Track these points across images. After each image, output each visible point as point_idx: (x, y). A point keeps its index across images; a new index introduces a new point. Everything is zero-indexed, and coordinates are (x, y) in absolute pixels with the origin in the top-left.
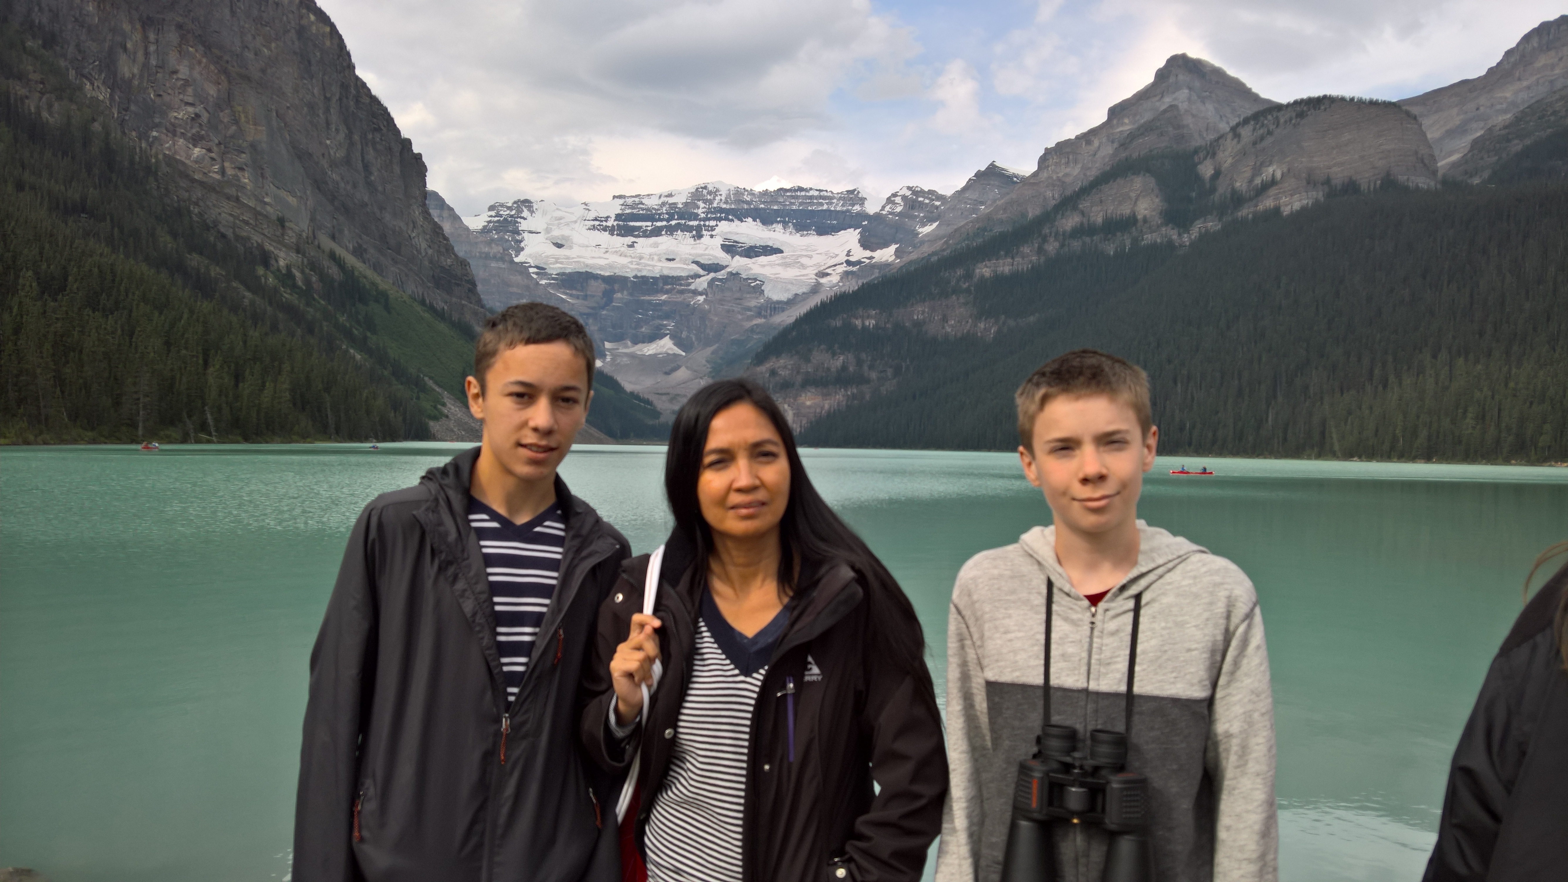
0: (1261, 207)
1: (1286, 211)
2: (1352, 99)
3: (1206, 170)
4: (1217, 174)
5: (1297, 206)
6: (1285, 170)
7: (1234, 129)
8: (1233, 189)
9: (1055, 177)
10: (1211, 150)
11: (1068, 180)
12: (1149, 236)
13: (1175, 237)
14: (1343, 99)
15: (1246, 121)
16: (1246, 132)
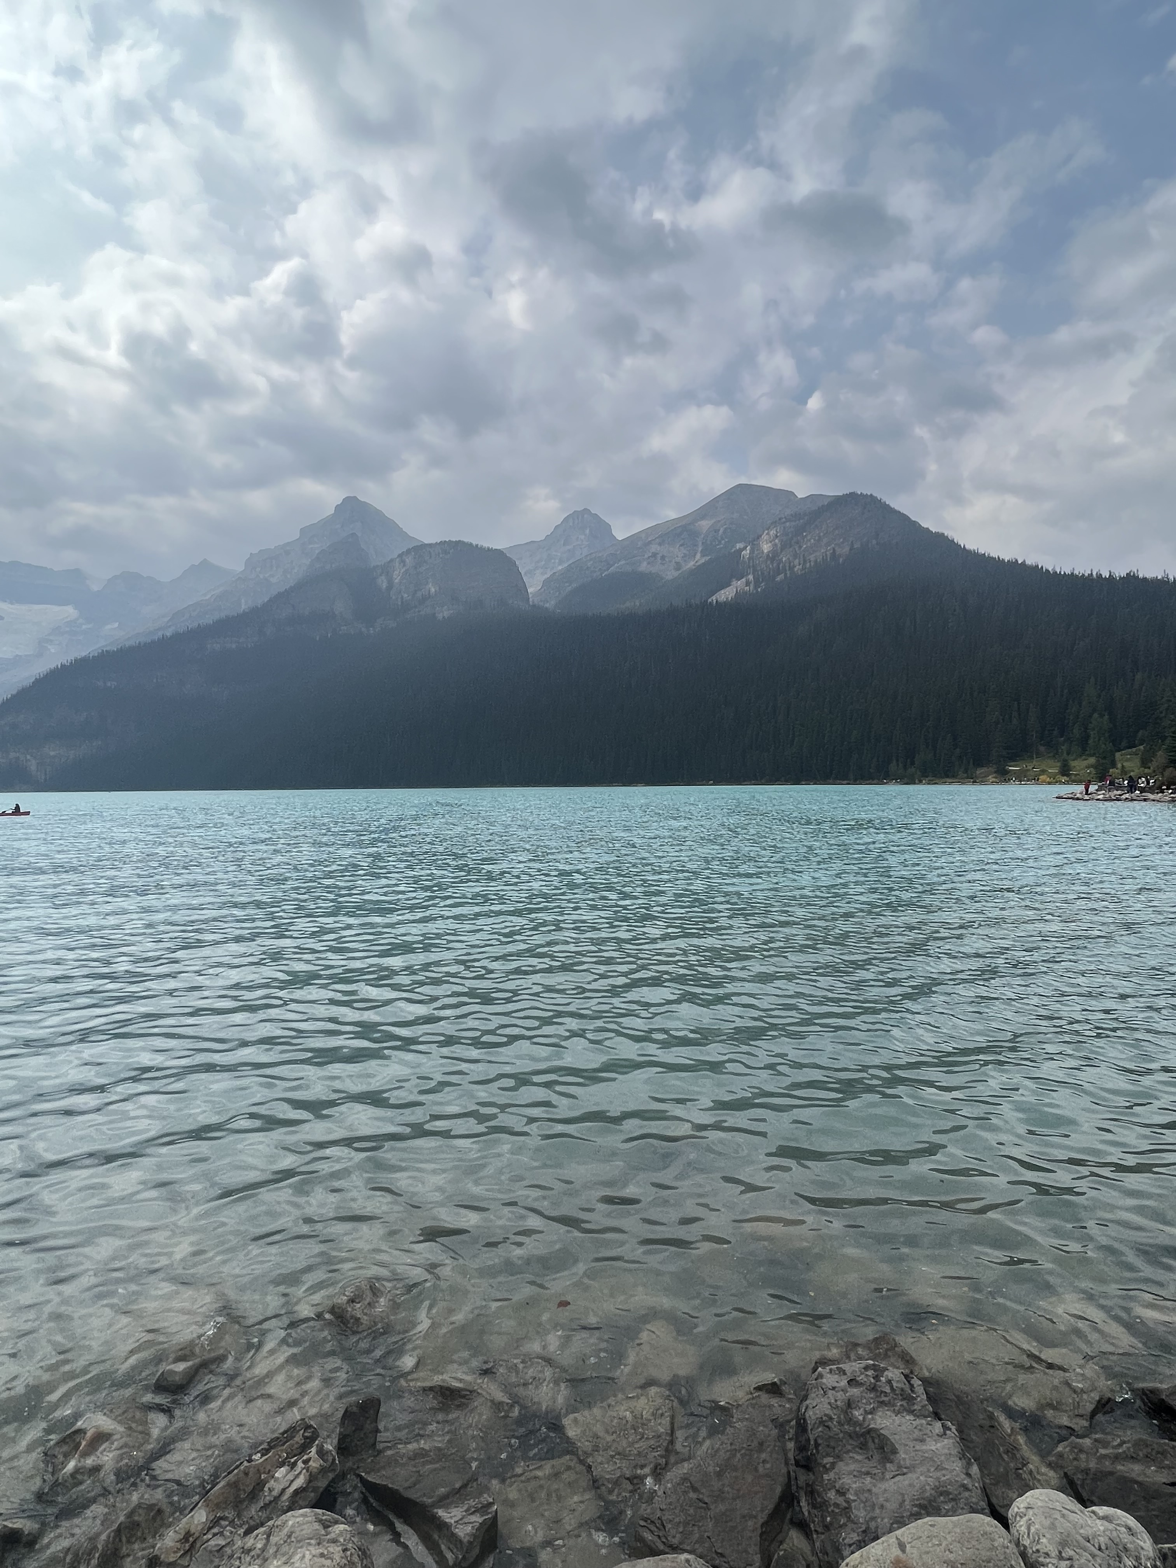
0: (423, 613)
1: (440, 616)
2: (477, 545)
3: (383, 583)
4: (390, 586)
5: (446, 614)
6: (437, 589)
7: (400, 556)
8: (402, 597)
9: (261, 576)
10: (387, 569)
11: (274, 580)
12: (345, 628)
13: (363, 629)
14: (471, 544)
15: (408, 551)
16: (409, 560)
